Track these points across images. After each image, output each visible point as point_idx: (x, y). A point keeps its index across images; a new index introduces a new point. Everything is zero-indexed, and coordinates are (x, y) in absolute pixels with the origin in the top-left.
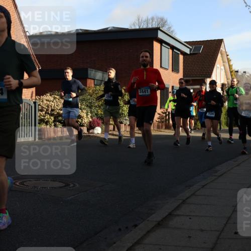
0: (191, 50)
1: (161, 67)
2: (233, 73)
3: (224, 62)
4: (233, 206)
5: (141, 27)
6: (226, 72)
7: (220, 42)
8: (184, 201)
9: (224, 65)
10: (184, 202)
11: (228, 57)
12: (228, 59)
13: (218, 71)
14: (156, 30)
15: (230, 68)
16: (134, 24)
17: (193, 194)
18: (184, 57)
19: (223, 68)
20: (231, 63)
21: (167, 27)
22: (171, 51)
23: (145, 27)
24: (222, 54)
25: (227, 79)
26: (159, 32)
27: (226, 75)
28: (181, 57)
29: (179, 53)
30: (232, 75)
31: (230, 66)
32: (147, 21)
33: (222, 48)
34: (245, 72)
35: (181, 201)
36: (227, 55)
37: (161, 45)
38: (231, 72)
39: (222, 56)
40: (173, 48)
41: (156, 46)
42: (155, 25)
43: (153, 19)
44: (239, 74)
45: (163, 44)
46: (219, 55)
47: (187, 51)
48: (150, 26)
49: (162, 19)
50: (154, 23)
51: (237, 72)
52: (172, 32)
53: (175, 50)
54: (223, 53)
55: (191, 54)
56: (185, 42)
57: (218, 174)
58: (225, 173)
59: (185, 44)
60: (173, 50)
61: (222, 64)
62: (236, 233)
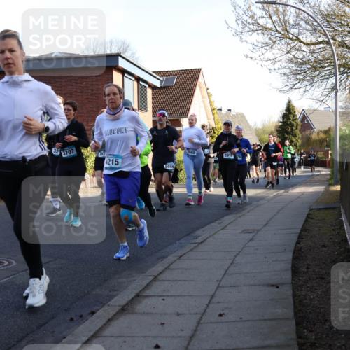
0: (161, 82)
2: (215, 112)
3: (203, 97)
4: (218, 281)
7: (197, 72)
8: (156, 277)
9: (204, 101)
10: (155, 279)
11: (209, 91)
12: (208, 94)
14: (115, 57)
15: (211, 104)
17: (167, 268)
18: (153, 92)
19: (202, 104)
20: (212, 99)
21: (130, 52)
22: (136, 83)
24: (200, 88)
25: (208, 119)
26: (120, 58)
28: (149, 91)
29: (147, 86)
30: (213, 114)
33: (201, 80)
34: (230, 110)
35: (151, 278)
36: (208, 89)
37: (123, 76)
38: (213, 110)
39: (201, 90)
40: (138, 79)
41: (117, 77)
42: (114, 51)
43: (111, 43)
44: (223, 112)
45: (126, 75)
46: (198, 89)
47: (157, 84)
48: (108, 52)
50: (113, 47)
51: (220, 109)
52: (136, 56)
53: (141, 83)
54: (202, 85)
55: (161, 87)
56: (154, 72)
57: (199, 240)
58: (207, 239)
59: (154, 74)
60: (138, 83)
61: (201, 100)
62: (221, 315)
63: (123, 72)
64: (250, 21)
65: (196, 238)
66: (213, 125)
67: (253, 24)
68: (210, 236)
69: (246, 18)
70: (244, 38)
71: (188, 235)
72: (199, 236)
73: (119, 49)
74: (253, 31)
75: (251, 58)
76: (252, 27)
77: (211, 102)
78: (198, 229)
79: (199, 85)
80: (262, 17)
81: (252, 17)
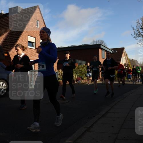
0: (113, 51)
1: (102, 58)
3: (125, 56)
5: (94, 44)
6: (126, 59)
7: (123, 49)
10: (112, 107)
12: (126, 55)
13: (123, 59)
14: (100, 45)
16: (92, 43)
17: (115, 105)
19: (125, 58)
20: (128, 56)
21: (104, 43)
22: (105, 52)
23: (96, 44)
24: (124, 53)
25: (127, 62)
26: (101, 45)
30: (128, 60)
31: (127, 57)
32: (96, 42)
33: (124, 51)
34: (133, 59)
36: (126, 53)
37: (102, 50)
38: (128, 59)
39: (124, 54)
40: (106, 51)
41: (100, 50)
43: (98, 41)
44: (131, 60)
46: (123, 53)
47: (111, 52)
48: (98, 44)
49: (102, 41)
51: (130, 59)
52: (106, 45)
55: (113, 53)
56: (111, 49)
61: (124, 56)
62: (131, 119)
63: (102, 49)
64: (138, 33)
65: (124, 96)
66: (128, 63)
67: (139, 34)
69: (137, 33)
70: (137, 38)
73: (101, 43)
74: (139, 36)
75: (139, 44)
76: (139, 35)
80: (142, 32)
81: (139, 32)
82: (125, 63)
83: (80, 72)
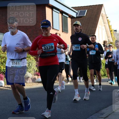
2: (112, 32)
3: (104, 23)
6: (106, 31)
9: (105, 26)
11: (108, 19)
13: (100, 30)
15: (109, 28)
18: (71, 20)
19: (104, 28)
20: (110, 24)
22: (60, 15)
24: (102, 17)
27: (107, 34)
28: (69, 20)
29: (67, 16)
30: (111, 34)
33: (103, 12)
36: (107, 17)
37: (52, 10)
38: (111, 31)
39: (103, 19)
40: (62, 12)
41: (48, 11)
44: (118, 32)
45: (54, 10)
46: (101, 18)
47: (74, 15)
51: (116, 31)
53: (64, 14)
54: (103, 15)
55: (77, 17)
56: (72, 7)
57: (104, 116)
58: (110, 115)
59: (72, 9)
60: (62, 15)
63: (52, 8)
65: (102, 114)
66: (111, 41)
68: (112, 113)
71: (96, 112)
72: (104, 113)
77: (109, 26)
78: (103, 108)
79: (102, 15)
82: (104, 40)
83: (3, 60)
